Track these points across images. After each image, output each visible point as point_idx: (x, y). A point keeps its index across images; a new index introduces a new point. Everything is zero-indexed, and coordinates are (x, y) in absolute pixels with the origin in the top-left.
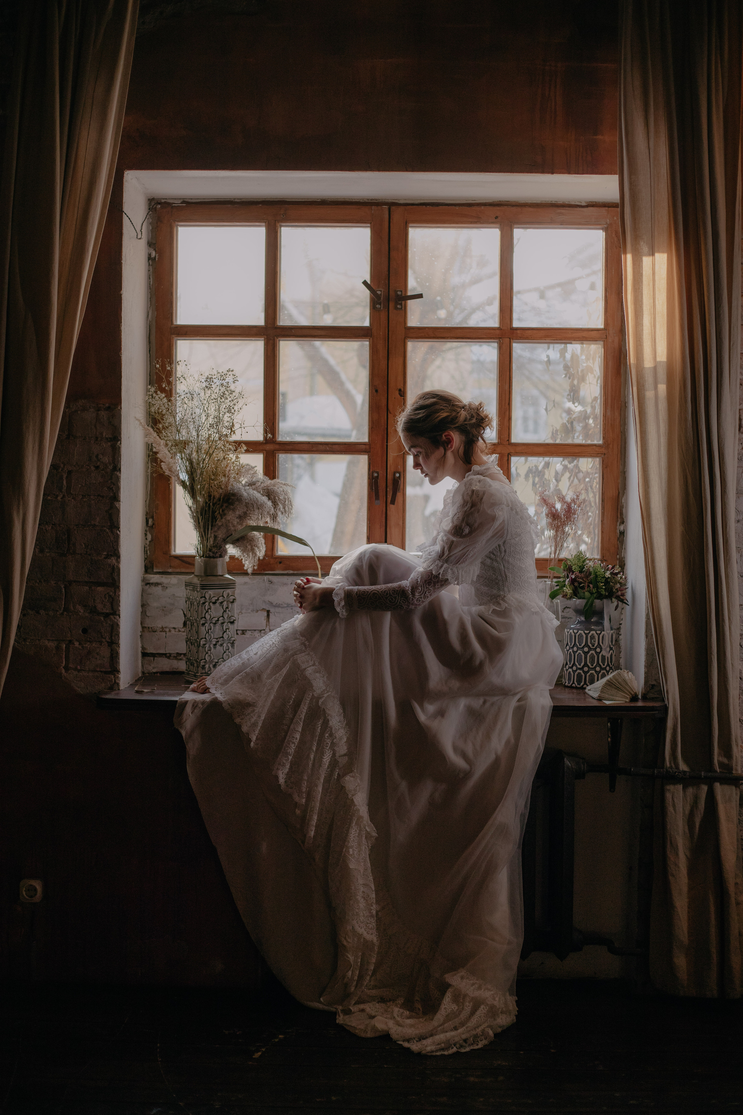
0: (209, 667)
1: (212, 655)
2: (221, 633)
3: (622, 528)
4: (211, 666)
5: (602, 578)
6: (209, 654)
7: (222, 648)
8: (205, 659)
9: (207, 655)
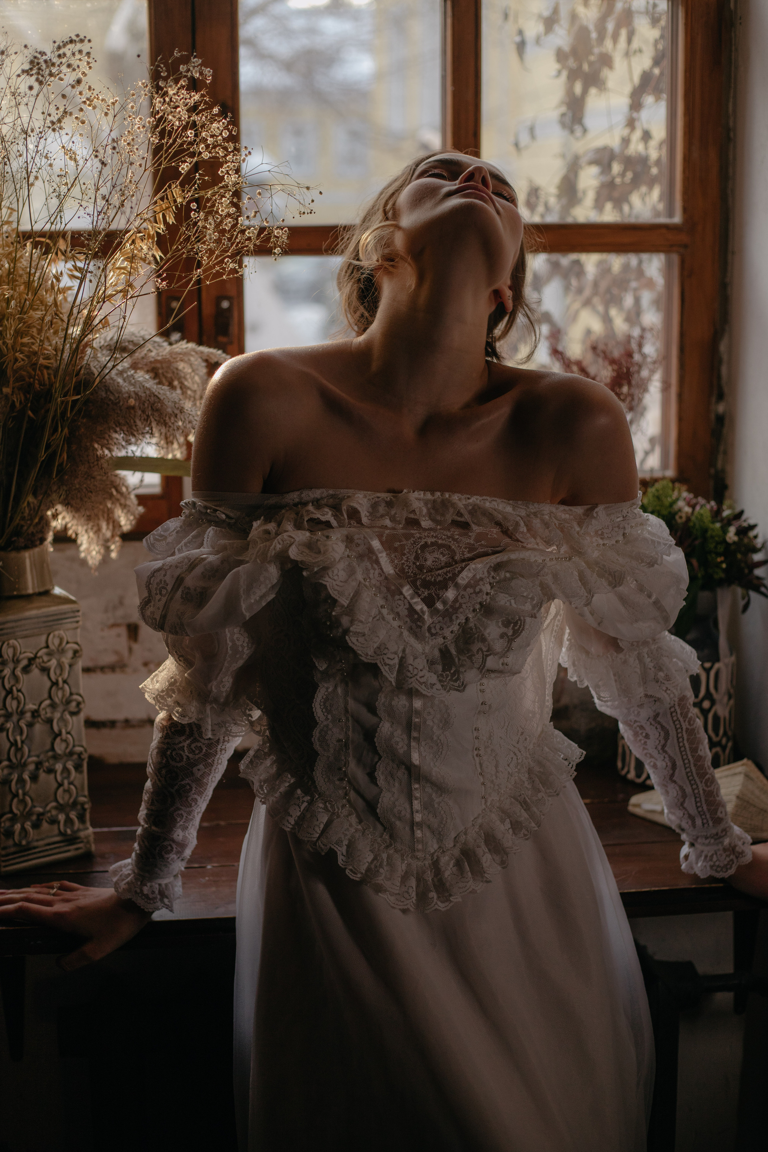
0: (23, 828)
1: (28, 799)
2: (49, 741)
3: (721, 408)
4: (28, 825)
5: (718, 543)
6: (21, 797)
7: (52, 776)
8: (11, 811)
9: (15, 800)
